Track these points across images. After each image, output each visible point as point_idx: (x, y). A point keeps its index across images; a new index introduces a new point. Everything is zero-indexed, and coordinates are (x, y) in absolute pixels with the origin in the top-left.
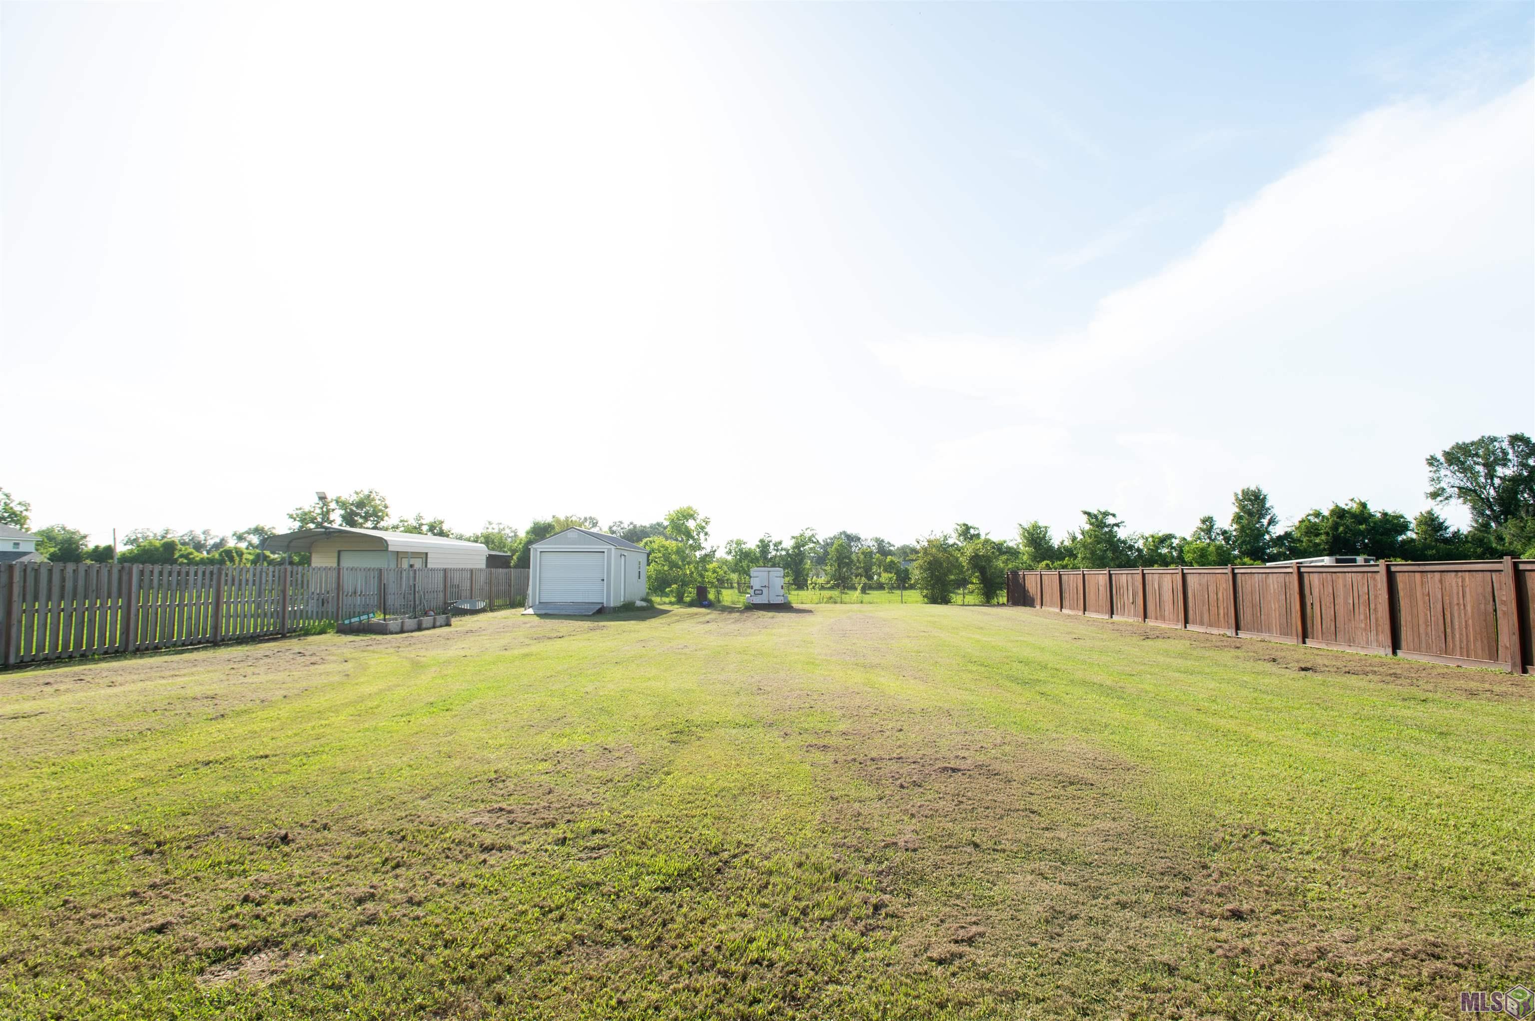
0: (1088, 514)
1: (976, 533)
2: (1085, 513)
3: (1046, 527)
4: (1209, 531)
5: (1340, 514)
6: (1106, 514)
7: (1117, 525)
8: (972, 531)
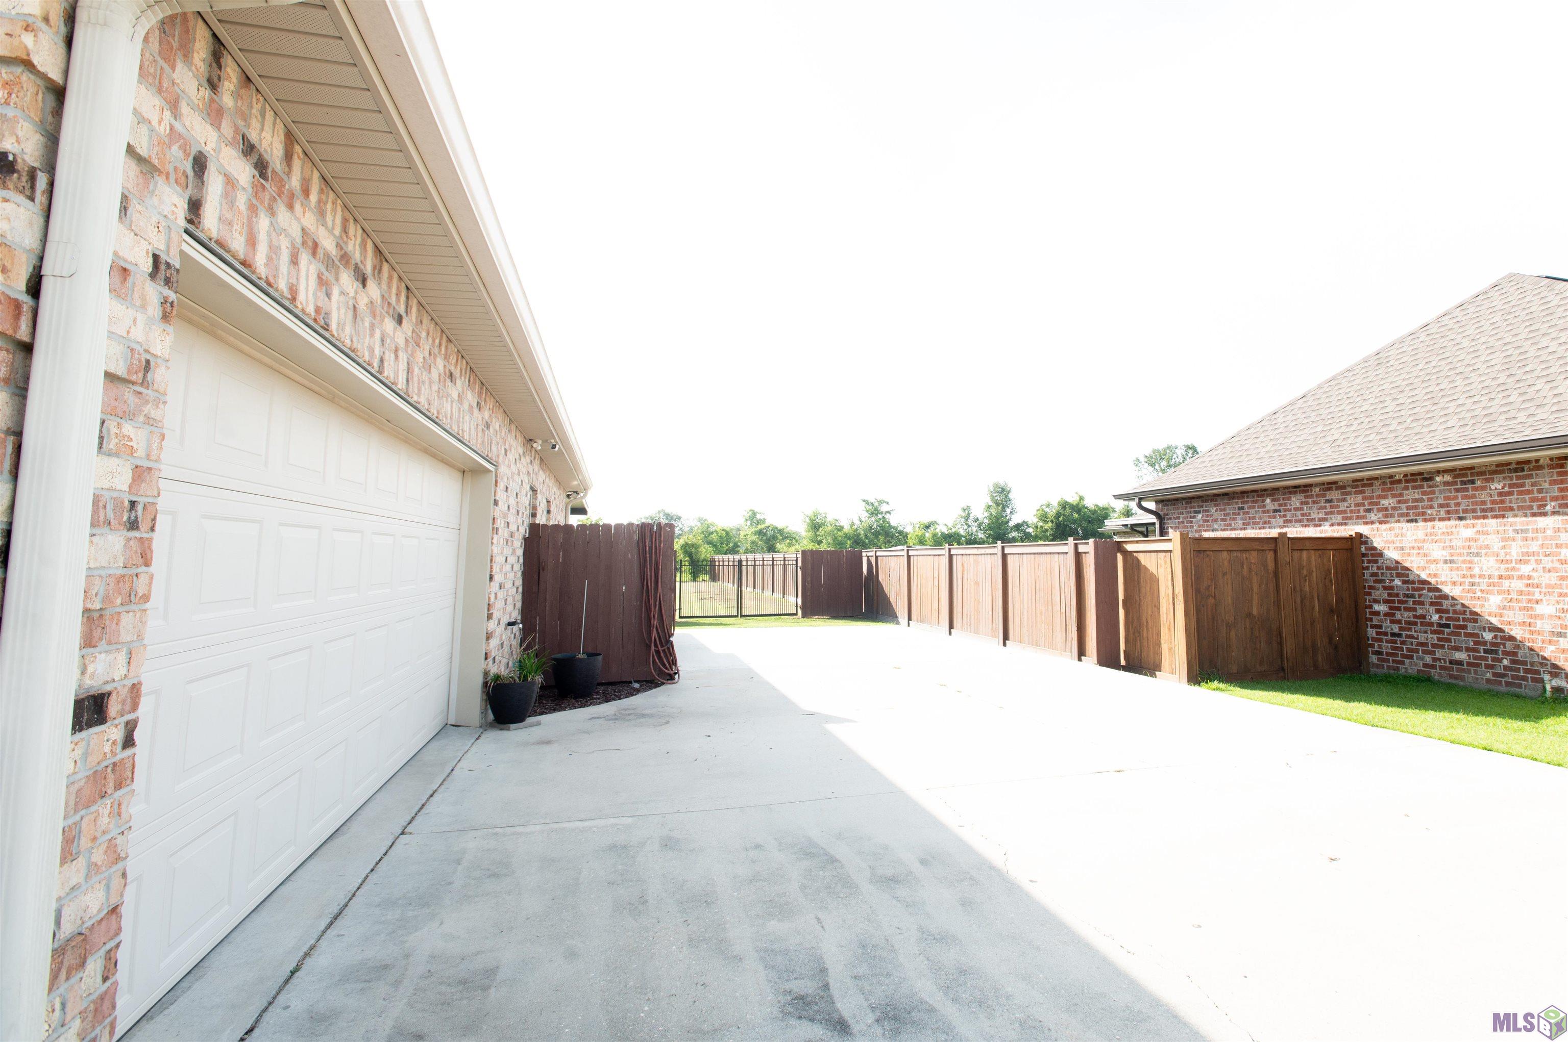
0: (867, 502)
1: (762, 518)
2: (864, 501)
3: (826, 513)
4: (967, 518)
5: (1064, 505)
6: (881, 502)
7: (889, 512)
8: (758, 516)
